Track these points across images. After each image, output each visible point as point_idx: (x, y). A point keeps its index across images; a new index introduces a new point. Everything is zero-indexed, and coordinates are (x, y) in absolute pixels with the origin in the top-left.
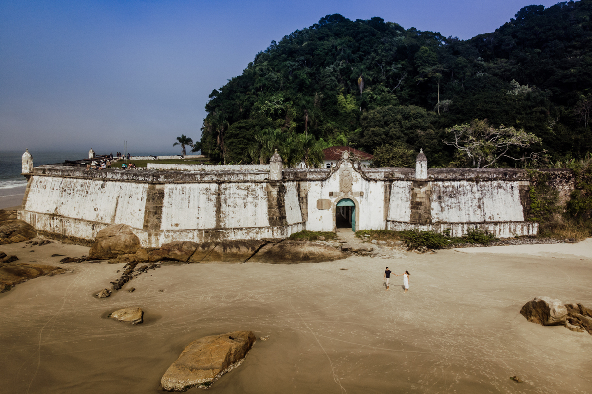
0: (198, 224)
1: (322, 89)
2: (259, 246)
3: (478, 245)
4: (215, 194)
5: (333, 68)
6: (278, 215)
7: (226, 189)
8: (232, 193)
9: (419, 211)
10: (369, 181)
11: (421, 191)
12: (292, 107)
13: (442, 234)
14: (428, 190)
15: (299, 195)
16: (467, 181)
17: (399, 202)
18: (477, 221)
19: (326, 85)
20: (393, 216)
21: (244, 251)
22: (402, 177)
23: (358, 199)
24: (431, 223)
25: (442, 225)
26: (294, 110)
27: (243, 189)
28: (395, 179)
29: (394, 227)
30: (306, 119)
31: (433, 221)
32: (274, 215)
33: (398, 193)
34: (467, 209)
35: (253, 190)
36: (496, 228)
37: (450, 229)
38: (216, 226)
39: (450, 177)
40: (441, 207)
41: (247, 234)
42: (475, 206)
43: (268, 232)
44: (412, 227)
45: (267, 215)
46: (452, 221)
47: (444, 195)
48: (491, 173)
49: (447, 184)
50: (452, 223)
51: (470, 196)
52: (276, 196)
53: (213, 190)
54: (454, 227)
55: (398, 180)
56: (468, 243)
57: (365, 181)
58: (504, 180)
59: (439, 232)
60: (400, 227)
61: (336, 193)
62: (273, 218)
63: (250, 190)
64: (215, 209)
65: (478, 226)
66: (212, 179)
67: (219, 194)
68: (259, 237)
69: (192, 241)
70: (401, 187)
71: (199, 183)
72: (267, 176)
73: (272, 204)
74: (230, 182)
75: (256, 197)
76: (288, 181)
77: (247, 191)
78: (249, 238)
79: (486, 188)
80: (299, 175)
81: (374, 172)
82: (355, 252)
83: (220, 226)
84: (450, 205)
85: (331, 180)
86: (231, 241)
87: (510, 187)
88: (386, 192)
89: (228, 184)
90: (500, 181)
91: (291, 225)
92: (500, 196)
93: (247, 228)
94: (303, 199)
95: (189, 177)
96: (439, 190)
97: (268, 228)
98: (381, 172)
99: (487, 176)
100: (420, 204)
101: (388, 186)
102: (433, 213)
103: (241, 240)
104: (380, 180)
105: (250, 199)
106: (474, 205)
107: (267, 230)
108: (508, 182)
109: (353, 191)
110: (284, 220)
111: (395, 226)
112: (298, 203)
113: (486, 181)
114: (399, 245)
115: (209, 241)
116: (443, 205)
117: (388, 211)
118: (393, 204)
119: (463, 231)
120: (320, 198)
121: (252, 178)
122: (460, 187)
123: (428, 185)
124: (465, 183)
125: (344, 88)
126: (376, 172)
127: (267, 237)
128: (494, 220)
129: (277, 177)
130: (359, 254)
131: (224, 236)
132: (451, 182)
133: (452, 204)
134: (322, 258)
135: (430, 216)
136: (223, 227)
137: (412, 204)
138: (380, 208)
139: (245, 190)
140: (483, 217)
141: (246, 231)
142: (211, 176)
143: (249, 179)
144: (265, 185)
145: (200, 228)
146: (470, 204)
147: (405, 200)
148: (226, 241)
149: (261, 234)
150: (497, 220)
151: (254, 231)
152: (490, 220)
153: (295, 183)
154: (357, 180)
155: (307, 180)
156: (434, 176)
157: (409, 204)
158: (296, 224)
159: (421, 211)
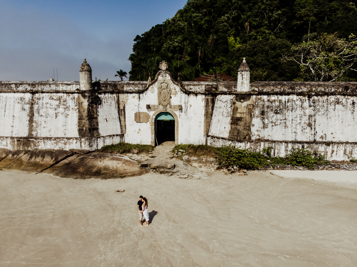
0: (12, 132)
1: (216, 32)
2: (64, 157)
3: (301, 168)
4: (29, 104)
5: (228, 17)
6: (87, 126)
7: (39, 99)
8: (44, 103)
9: (238, 127)
10: (188, 95)
11: (242, 106)
12: (188, 45)
13: (262, 153)
14: (250, 105)
15: (119, 107)
16: (297, 95)
17: (221, 117)
18: (305, 140)
19: (220, 29)
20: (213, 131)
21: (47, 161)
22: (225, 90)
23: (177, 113)
24: (250, 140)
25: (262, 143)
26: (189, 48)
27: (55, 100)
28: (218, 92)
29: (213, 143)
30: (198, 54)
31: (253, 138)
32: (84, 126)
33: (220, 107)
34: (294, 126)
35: (65, 101)
36: (328, 149)
37: (272, 148)
38: (29, 135)
39: (277, 90)
40: (264, 123)
41: (56, 144)
42: (304, 123)
43: (76, 143)
44: (228, 143)
45: (77, 126)
46: (275, 139)
47: (269, 110)
48: (328, 86)
49: (273, 98)
50: (274, 142)
51: (299, 112)
52: (87, 107)
53: (27, 100)
54: (276, 147)
55: (221, 94)
56: (289, 165)
57: (184, 94)
58: (344, 95)
59: (258, 150)
60: (218, 143)
61: (154, 106)
62: (83, 130)
63: (62, 101)
64: (28, 118)
65: (306, 146)
66: (26, 89)
67: (32, 104)
68: (67, 148)
69: (6, 148)
70: (224, 101)
71: (15, 92)
72: (78, 87)
73: (82, 115)
74: (43, 92)
75: (67, 108)
76: (105, 93)
77: (58, 101)
78: (59, 149)
79: (320, 104)
80: (118, 87)
81: (194, 85)
82: (154, 169)
83: (32, 135)
84: (274, 121)
85: (149, 92)
86: (41, 150)
87: (351, 102)
88: (207, 105)
89: (41, 94)
90: (339, 96)
91: (103, 137)
92: (336, 113)
93: (56, 139)
94: (121, 112)
95: (5, 87)
96: (263, 105)
97: (76, 139)
98: (202, 85)
99: (323, 90)
100: (240, 119)
101: (209, 100)
102: (253, 129)
103: (51, 149)
104: (199, 93)
105: (61, 110)
106: (303, 122)
107: (75, 141)
108: (349, 97)
109: (172, 104)
110: (95, 131)
111: (214, 141)
112: (118, 116)
113: (321, 96)
114: (211, 162)
115: (21, 149)
116: (266, 121)
117: (209, 126)
118: (215, 119)
119: (286, 151)
120: (137, 111)
121: (63, 88)
122: (288, 102)
123: (251, 99)
124: (295, 97)
125: (234, 32)
126: (196, 85)
127: (75, 148)
128: (326, 140)
129: (84, 87)
130: (157, 171)
131: (35, 145)
132: (279, 96)
133: (277, 120)
135: (249, 132)
136: (34, 136)
137: (232, 120)
138: (200, 122)
139: (57, 100)
140: (313, 136)
141: (55, 141)
142: (25, 85)
143: (61, 90)
144: (76, 95)
145: (14, 136)
146: (299, 121)
147: (226, 115)
148: (37, 149)
149: (70, 144)
150: (330, 141)
151: (63, 142)
152: (321, 140)
153: (115, 95)
154: (176, 93)
155: (123, 92)
156: (259, 89)
157: (229, 120)
158: (110, 136)
159: (240, 127)
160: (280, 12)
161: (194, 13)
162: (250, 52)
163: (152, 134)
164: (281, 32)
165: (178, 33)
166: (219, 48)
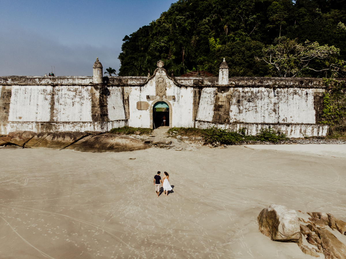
0: (36, 118)
1: (198, 34)
2: (81, 137)
3: (268, 143)
4: (50, 95)
5: (209, 20)
6: (99, 112)
7: (59, 90)
8: (63, 94)
9: (220, 113)
10: (180, 87)
11: (223, 96)
12: (173, 45)
13: (238, 132)
14: (229, 95)
15: (123, 98)
16: (265, 87)
17: (206, 105)
18: (271, 122)
19: (201, 31)
20: (200, 117)
21: (67, 140)
22: (209, 84)
23: (171, 102)
24: (229, 123)
25: (238, 125)
26: (174, 47)
27: (72, 91)
28: (204, 85)
29: (200, 126)
30: (183, 53)
31: (231, 121)
32: (96, 112)
33: (205, 97)
34: (263, 111)
35: (80, 92)
36: (288, 129)
37: (246, 128)
38: (50, 120)
39: (249, 83)
40: (239, 109)
41: (74, 127)
42: (271, 109)
43: (90, 126)
44: (212, 125)
45: (91, 112)
46: (248, 122)
47: (243, 99)
48: (288, 81)
49: (246, 89)
50: (248, 124)
51: (266, 100)
52: (99, 97)
53: (49, 92)
54: (249, 127)
55: (206, 87)
56: (259, 141)
57: (177, 87)
58: (300, 87)
59: (235, 131)
60: (204, 125)
61: (153, 96)
62: (95, 115)
63: (78, 92)
64: (50, 106)
65: (272, 126)
66: (48, 82)
67: (53, 95)
68: (83, 130)
69: (31, 130)
70: (208, 92)
71: (38, 85)
72: (91, 81)
73: (95, 103)
74: (62, 85)
75: (82, 97)
76: (112, 86)
77: (75, 93)
78: (75, 131)
79: (282, 94)
80: (123, 81)
81: (184, 80)
82: (155, 144)
83: (53, 120)
84: (247, 108)
85: (148, 85)
86: (61, 132)
87: (305, 93)
88: (195, 96)
89: (60, 86)
90: (296, 89)
91: (112, 121)
92: (294, 101)
93: (73, 123)
94: (126, 101)
95: (30, 80)
96: (239, 95)
97: (90, 123)
98: (191, 79)
99: (284, 83)
100: (221, 106)
101: (197, 92)
102: (231, 114)
103: (69, 131)
104: (189, 86)
105: (77, 99)
106: (269, 108)
107: (89, 124)
108: (303, 89)
109: (167, 95)
110: (105, 117)
111: (201, 124)
112: (122, 104)
113: (283, 88)
114: (199, 140)
115: (44, 132)
116: (241, 108)
117: (197, 112)
118: (201, 107)
119: (257, 130)
120: (139, 100)
121: (79, 82)
122: (258, 93)
123: (230, 90)
124: (263, 89)
125: (214, 33)
126: (186, 80)
127: (89, 130)
128: (287, 122)
129: (97, 81)
130: (158, 146)
131: (56, 128)
132: (251, 88)
133: (250, 107)
134: (124, 148)
135: (228, 116)
136: (55, 120)
137: (215, 107)
138: (190, 110)
139: (74, 91)
140: (277, 119)
141: (73, 125)
142: (47, 79)
143: (77, 83)
144: (89, 88)
145: (38, 121)
146: (266, 108)
147: (210, 103)
148: (57, 132)
149: (85, 127)
150: (290, 122)
151: (79, 125)
152: (283, 122)
153: (120, 88)
154: (170, 86)
155: (128, 85)
156: (235, 83)
157: (212, 107)
158: (117, 121)
159: (221, 113)
160: (255, 16)
161: (177, 15)
162: (229, 52)
163: (151, 119)
164: (256, 35)
165: (164, 34)
166: (201, 48)
